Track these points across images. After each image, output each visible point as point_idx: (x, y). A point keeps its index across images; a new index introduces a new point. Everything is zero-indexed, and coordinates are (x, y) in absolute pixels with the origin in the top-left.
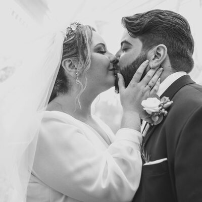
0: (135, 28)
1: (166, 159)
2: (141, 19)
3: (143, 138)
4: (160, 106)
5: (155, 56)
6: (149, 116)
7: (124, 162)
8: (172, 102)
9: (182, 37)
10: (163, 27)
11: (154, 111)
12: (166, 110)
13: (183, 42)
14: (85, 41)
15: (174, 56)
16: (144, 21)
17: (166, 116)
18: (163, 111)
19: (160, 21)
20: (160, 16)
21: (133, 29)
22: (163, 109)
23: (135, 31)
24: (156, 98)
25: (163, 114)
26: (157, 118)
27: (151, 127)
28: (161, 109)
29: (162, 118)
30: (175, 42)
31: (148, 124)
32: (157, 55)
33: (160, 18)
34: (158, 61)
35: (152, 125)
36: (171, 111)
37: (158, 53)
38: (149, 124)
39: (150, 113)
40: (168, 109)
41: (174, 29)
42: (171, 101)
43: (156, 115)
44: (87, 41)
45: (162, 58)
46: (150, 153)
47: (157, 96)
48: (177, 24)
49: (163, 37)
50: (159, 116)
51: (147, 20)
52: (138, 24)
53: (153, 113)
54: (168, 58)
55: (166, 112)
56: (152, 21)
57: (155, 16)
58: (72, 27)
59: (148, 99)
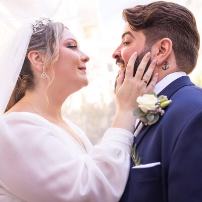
0: (137, 21)
1: (159, 163)
2: (143, 11)
3: (135, 138)
4: (156, 104)
5: (160, 51)
6: (144, 115)
7: (106, 165)
8: (170, 101)
9: (187, 31)
10: (167, 20)
11: (149, 109)
12: (163, 109)
13: (189, 36)
14: (55, 34)
15: (179, 51)
16: (147, 13)
17: (163, 116)
18: (160, 110)
19: (163, 13)
20: (164, 7)
21: (135, 22)
22: (160, 108)
23: (136, 25)
24: (153, 96)
25: (159, 113)
26: (153, 117)
27: (144, 127)
28: (158, 108)
29: (158, 117)
30: (180, 36)
31: (141, 123)
32: (162, 50)
33: (164, 10)
34: (163, 56)
35: (146, 124)
36: (169, 111)
37: (162, 48)
38: (143, 123)
39: (145, 111)
40: (165, 108)
41: (180, 22)
42: (169, 99)
43: (152, 114)
44: (57, 35)
45: (167, 53)
46: (141, 155)
47: (154, 94)
48: (182, 16)
49: (167, 30)
50: (155, 115)
51: (150, 12)
52: (140, 17)
53: (149, 111)
54: (173, 53)
55: (163, 111)
56: (155, 13)
57: (159, 8)
58: (42, 22)
59: (144, 95)
